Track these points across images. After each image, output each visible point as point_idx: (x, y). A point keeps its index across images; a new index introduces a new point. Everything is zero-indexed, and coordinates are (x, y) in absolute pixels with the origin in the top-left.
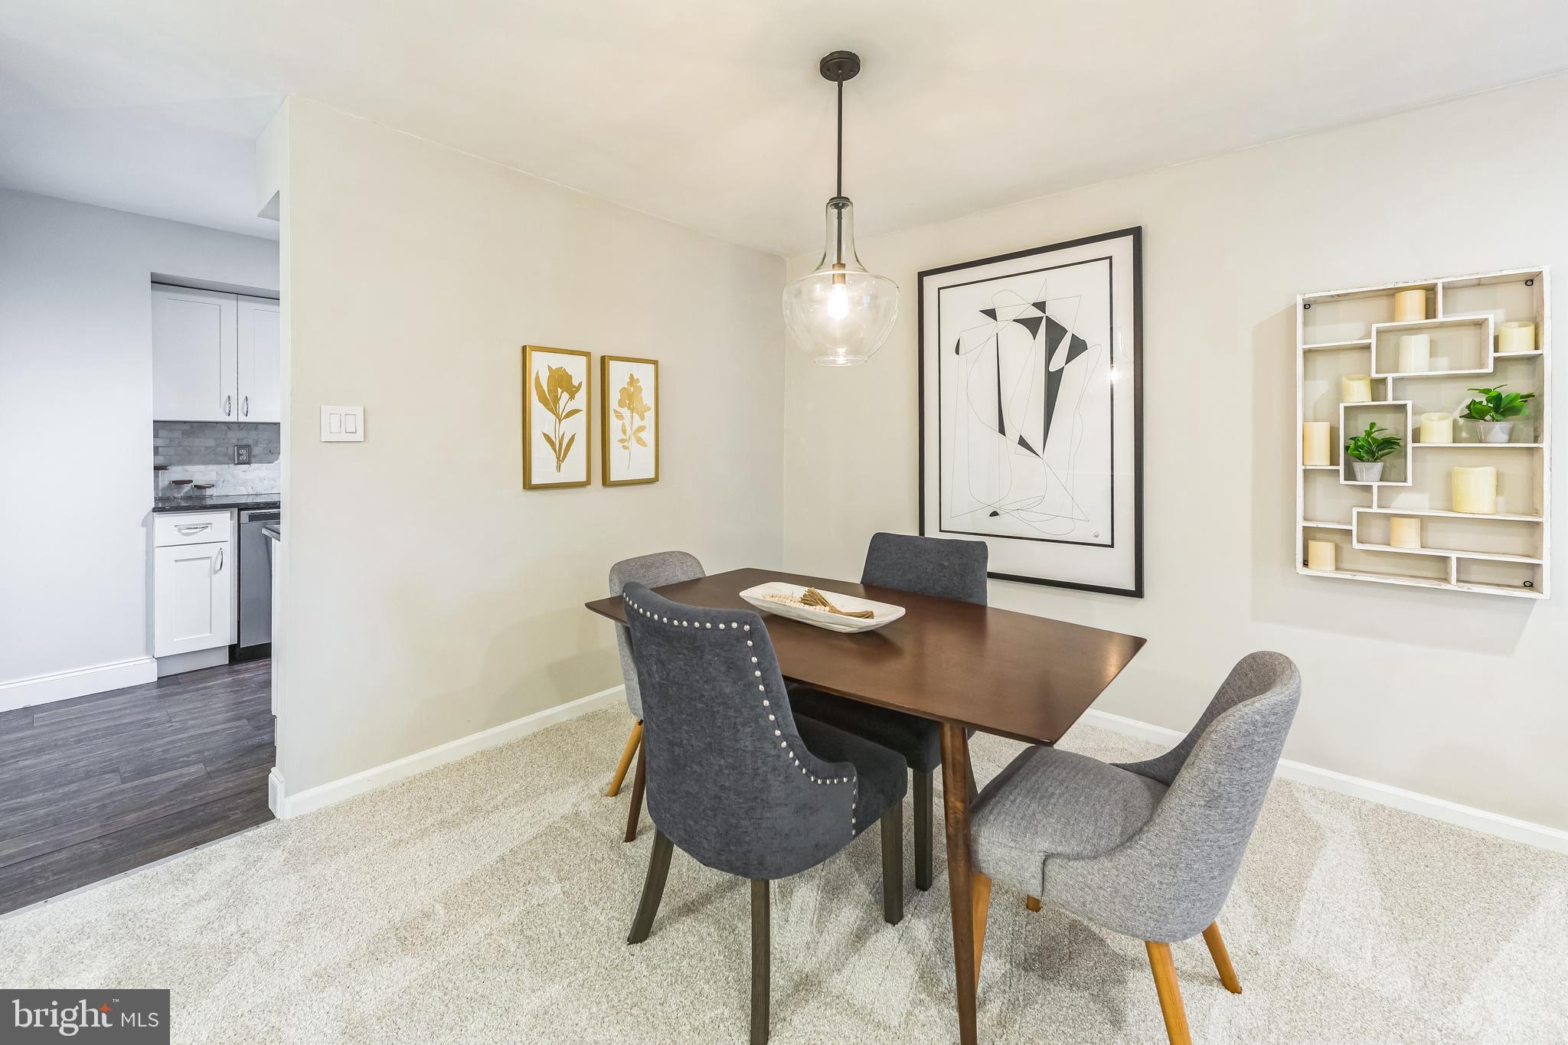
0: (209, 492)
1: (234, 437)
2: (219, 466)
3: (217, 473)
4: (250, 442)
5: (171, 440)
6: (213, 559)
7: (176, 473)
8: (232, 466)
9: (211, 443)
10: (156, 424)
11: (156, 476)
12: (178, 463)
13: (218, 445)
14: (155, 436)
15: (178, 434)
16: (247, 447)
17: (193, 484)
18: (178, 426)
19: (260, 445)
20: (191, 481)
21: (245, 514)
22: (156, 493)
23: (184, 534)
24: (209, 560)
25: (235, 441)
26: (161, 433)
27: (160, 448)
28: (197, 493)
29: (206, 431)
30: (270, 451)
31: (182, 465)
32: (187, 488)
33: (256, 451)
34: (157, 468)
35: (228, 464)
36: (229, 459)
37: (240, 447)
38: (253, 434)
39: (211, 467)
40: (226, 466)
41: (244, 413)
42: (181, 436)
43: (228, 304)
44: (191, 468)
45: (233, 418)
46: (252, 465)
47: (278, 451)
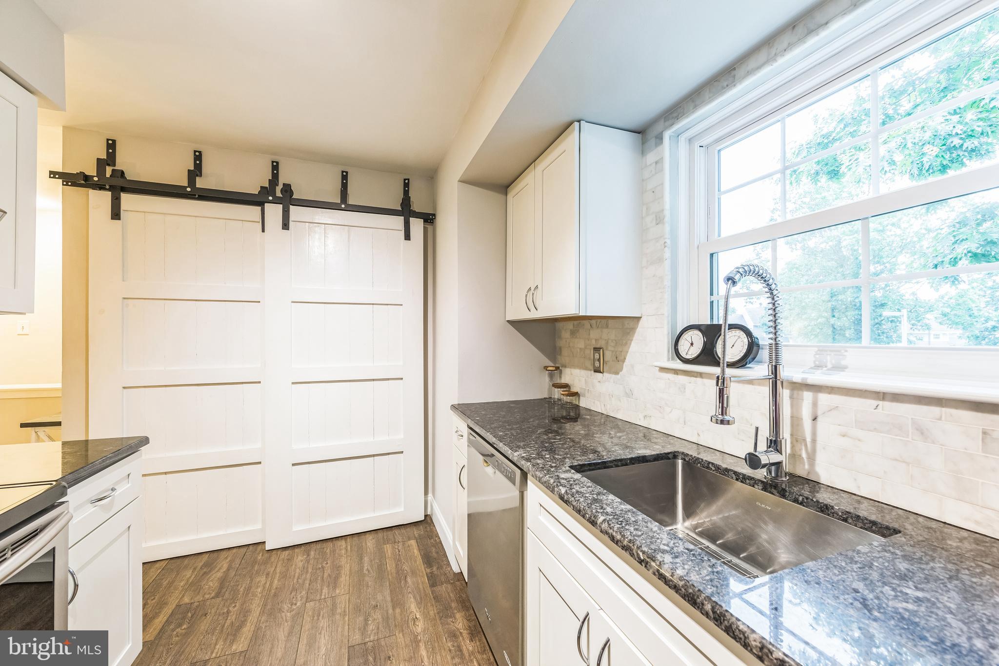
1: (593, 336)
3: (585, 379)
7: (568, 375)
9: (582, 344)
12: (569, 365)
13: (586, 347)
15: (568, 334)
16: (599, 350)
18: (569, 326)
19: (609, 348)
25: (593, 343)
29: (580, 330)
30: (617, 359)
33: (607, 355)
35: (591, 370)
37: (596, 350)
38: (605, 333)
40: (588, 372)
42: (570, 336)
44: (574, 372)
46: (604, 374)
47: (623, 358)
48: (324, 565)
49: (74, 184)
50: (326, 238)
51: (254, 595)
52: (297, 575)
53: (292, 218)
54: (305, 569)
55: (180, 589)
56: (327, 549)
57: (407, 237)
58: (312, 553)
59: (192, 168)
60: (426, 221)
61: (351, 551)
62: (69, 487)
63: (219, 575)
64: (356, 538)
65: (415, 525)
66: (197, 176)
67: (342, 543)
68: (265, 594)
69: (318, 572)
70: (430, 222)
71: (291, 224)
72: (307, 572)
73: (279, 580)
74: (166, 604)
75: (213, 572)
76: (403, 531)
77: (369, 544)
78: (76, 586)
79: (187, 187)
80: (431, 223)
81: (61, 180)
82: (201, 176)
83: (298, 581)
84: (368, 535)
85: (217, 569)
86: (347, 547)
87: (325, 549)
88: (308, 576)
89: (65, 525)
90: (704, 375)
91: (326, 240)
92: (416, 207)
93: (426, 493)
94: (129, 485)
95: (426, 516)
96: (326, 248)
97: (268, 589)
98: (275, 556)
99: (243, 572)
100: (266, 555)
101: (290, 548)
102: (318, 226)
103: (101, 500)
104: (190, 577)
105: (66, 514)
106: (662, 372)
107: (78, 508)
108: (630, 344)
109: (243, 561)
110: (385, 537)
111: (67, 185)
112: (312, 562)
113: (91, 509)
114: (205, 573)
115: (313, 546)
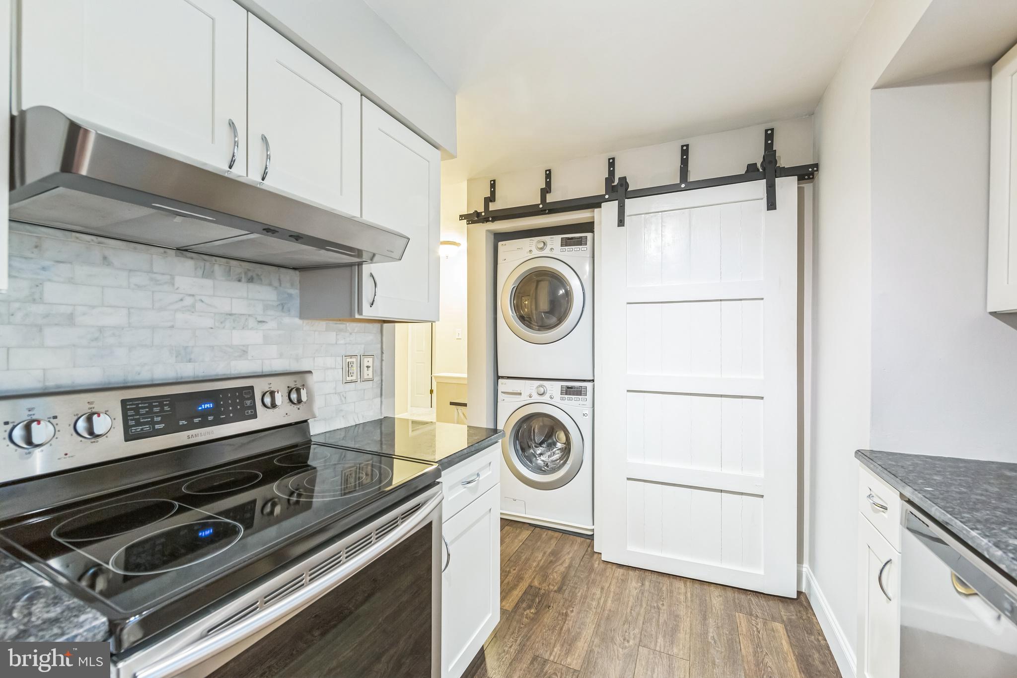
48: (660, 606)
49: (474, 222)
50: (663, 227)
51: (589, 607)
52: (630, 604)
53: (627, 212)
54: (639, 600)
55: (533, 569)
56: (663, 586)
57: (772, 205)
58: (647, 583)
59: (544, 187)
60: (801, 178)
61: (692, 601)
62: (443, 470)
63: (562, 569)
64: (697, 585)
65: (782, 602)
66: (547, 192)
67: (680, 584)
68: (599, 610)
69: (653, 611)
70: (809, 178)
71: (627, 219)
72: (641, 605)
73: (613, 602)
74: (522, 579)
75: (557, 564)
76: (763, 602)
77: (714, 602)
78: (449, 555)
79: (540, 204)
80: (811, 179)
81: (466, 220)
82: (550, 192)
83: (631, 613)
84: (712, 588)
85: (560, 562)
86: (686, 592)
87: (661, 585)
88: (643, 610)
89: (440, 503)
91: (663, 231)
92: (784, 161)
93: (800, 560)
94: (491, 472)
95: (799, 593)
96: (663, 239)
97: (602, 607)
98: (610, 570)
99: (582, 575)
100: (602, 566)
101: (625, 567)
102: (655, 216)
103: (469, 483)
104: (541, 560)
105: (441, 493)
107: (451, 488)
109: (582, 564)
110: (737, 601)
111: (469, 224)
112: (646, 594)
113: (461, 490)
114: (551, 562)
115: (649, 576)
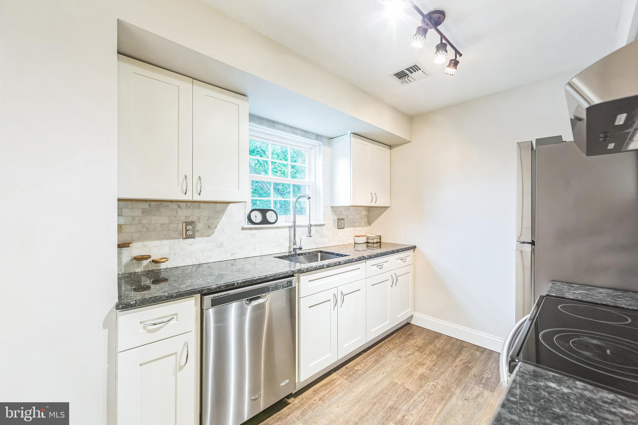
0: (163, 266)
1: (184, 214)
2: (171, 241)
3: (170, 246)
4: (194, 219)
5: (133, 218)
6: (179, 354)
7: (137, 249)
8: (181, 240)
9: (165, 220)
10: (121, 203)
11: (119, 254)
12: (139, 239)
13: (171, 222)
14: (120, 215)
15: (138, 213)
16: (192, 223)
17: (151, 259)
18: (141, 205)
19: (201, 221)
20: (150, 257)
21: (208, 299)
22: (119, 270)
23: (150, 331)
24: (175, 356)
25: (183, 219)
26: (125, 211)
27: (123, 226)
28: (154, 267)
29: (162, 210)
30: (209, 227)
31: (142, 241)
32: (145, 263)
33: (199, 226)
34: (120, 246)
35: (178, 238)
36: (179, 234)
37: (187, 224)
38: (197, 212)
39: (165, 242)
40: (177, 240)
41: (197, 192)
42: (140, 215)
43: (185, 85)
44: (148, 243)
45: (188, 197)
46: (196, 238)
47: (214, 226)
90: (263, 228)
106: (243, 230)
108: (221, 218)
